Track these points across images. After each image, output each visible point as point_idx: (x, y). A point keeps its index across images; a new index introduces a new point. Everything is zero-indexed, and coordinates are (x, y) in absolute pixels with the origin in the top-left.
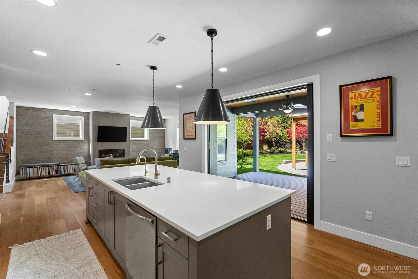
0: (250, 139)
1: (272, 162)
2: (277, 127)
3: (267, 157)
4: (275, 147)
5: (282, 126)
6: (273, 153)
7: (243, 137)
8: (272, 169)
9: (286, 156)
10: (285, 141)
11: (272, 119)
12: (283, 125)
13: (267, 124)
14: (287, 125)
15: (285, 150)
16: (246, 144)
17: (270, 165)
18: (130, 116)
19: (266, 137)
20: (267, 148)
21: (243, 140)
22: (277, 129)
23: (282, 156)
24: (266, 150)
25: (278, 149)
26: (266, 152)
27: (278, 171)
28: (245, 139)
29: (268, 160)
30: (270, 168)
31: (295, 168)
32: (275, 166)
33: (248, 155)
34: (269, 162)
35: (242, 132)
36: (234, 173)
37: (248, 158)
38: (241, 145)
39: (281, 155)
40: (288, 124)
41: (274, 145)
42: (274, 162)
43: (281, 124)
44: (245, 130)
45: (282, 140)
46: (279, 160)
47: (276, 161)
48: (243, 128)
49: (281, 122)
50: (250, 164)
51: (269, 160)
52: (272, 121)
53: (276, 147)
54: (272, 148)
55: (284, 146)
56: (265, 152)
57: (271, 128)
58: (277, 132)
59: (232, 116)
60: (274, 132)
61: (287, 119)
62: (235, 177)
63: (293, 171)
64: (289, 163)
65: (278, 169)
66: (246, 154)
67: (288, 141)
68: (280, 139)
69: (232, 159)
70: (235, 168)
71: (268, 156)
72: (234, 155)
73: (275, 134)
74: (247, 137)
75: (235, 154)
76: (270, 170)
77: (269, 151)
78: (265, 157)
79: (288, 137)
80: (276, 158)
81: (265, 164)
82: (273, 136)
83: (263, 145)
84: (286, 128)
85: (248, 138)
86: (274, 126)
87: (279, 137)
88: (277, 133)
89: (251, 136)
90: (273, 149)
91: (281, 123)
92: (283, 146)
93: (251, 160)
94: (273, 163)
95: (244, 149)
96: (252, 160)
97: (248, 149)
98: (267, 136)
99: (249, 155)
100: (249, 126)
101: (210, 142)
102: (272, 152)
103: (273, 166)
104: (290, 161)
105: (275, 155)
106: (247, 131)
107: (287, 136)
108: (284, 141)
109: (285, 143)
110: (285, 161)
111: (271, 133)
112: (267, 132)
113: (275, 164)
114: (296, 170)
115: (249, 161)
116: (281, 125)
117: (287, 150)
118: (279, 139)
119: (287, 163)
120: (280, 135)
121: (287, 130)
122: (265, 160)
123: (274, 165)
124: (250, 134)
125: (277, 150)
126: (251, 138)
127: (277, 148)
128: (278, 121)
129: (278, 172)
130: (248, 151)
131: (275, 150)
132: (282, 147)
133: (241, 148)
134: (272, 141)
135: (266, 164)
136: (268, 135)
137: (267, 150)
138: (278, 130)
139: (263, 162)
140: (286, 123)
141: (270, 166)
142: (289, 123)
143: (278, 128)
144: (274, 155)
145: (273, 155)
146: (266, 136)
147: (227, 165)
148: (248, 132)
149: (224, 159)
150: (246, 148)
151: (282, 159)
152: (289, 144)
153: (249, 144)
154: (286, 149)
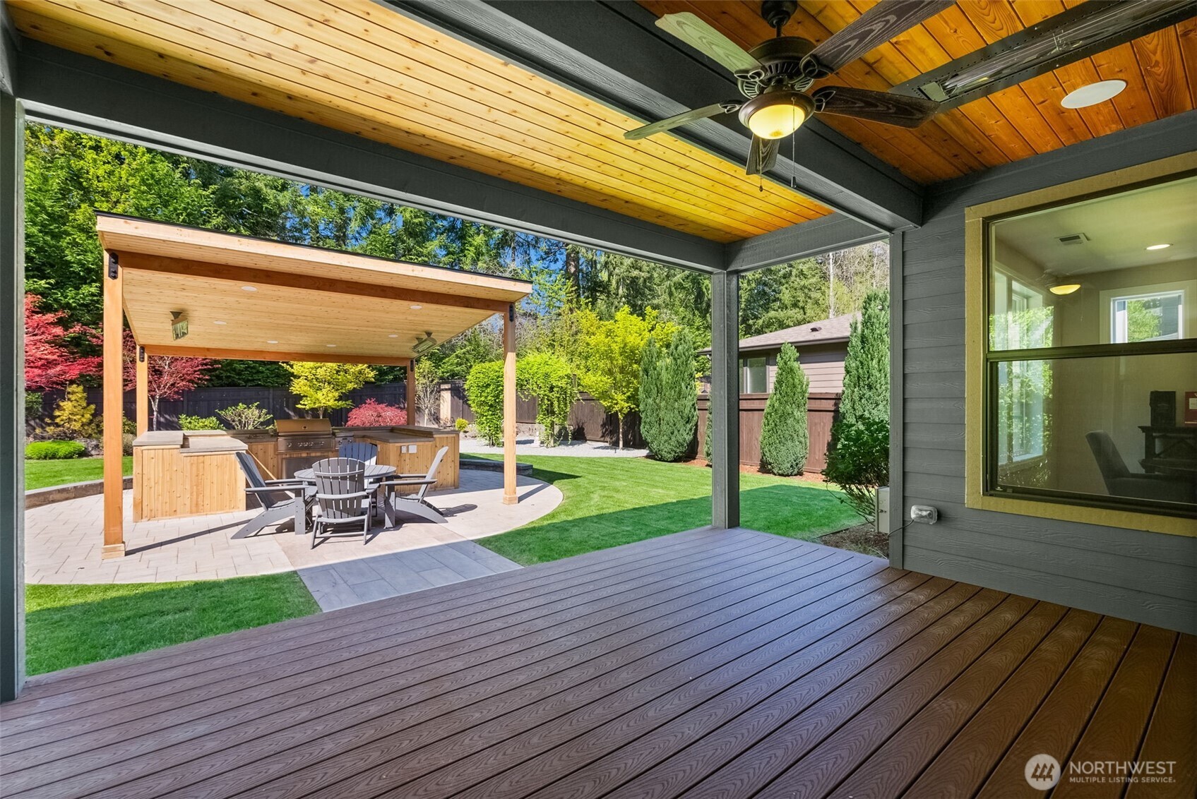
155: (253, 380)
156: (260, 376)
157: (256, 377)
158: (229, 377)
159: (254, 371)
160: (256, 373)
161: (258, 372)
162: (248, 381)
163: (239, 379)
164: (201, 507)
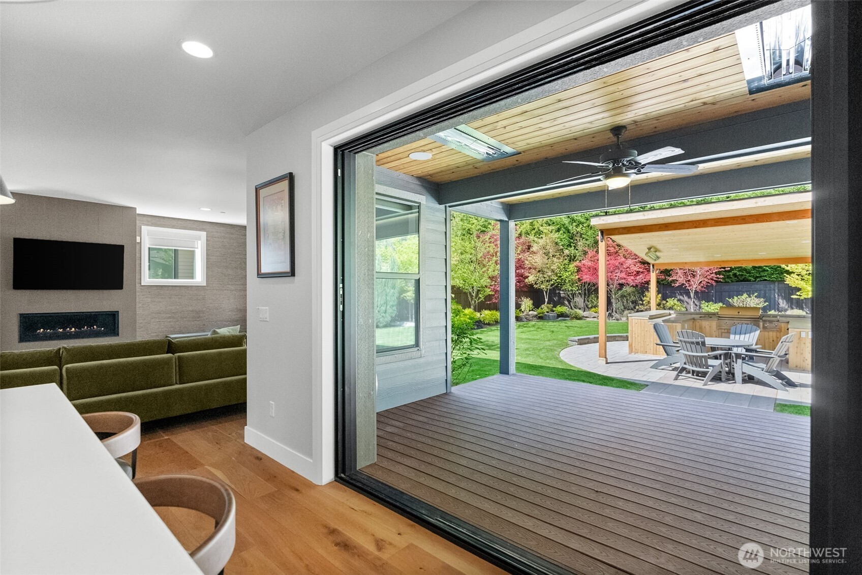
0: (491, 285)
1: (545, 341)
2: (553, 256)
3: (532, 329)
4: (548, 303)
5: (565, 254)
6: (543, 319)
7: (475, 280)
8: (548, 361)
9: (575, 325)
10: (572, 290)
11: (542, 238)
12: (566, 252)
13: (531, 250)
14: (577, 252)
15: (571, 310)
16: (480, 296)
17: (541, 349)
18: (138, 212)
19: (527, 280)
20: (531, 307)
21: (473, 287)
22: (553, 261)
23: (567, 325)
24: (528, 310)
25: (554, 309)
26: (529, 315)
27: (565, 368)
28: (479, 285)
29: (535, 337)
30: (541, 358)
31: (606, 358)
32: (553, 353)
33: (487, 324)
34: (536, 341)
35: (472, 268)
36: (445, 381)
37: (485, 331)
38: (470, 300)
39: (563, 324)
40: (577, 250)
41: (546, 300)
42: (549, 340)
43: (562, 249)
44: (479, 263)
45: (564, 288)
46: (561, 337)
47: (554, 339)
48: (474, 259)
49: (562, 245)
50: (490, 347)
51: (538, 337)
52: (541, 242)
53: (551, 304)
54: (543, 306)
55: (569, 302)
56: (526, 315)
57: (538, 260)
58: (552, 267)
59: (438, 210)
60: (545, 270)
61: (576, 238)
62: (446, 394)
63: (600, 368)
64: (585, 344)
65: (562, 362)
66: (480, 321)
67: (577, 290)
68: (561, 285)
69: (437, 340)
70: (446, 367)
71: (533, 326)
72: (444, 329)
73: (550, 274)
74: (482, 281)
75: (446, 326)
76: (544, 364)
77: (535, 313)
78: (526, 328)
79: (579, 280)
80: (553, 332)
81: (527, 346)
82: (544, 278)
83: (521, 299)
84: (575, 258)
85: (485, 281)
86: (547, 254)
87: (557, 279)
88: (553, 271)
89: (493, 277)
90: (545, 308)
91: (561, 247)
92: (566, 302)
93: (493, 336)
94: (548, 343)
95: (475, 310)
96: (496, 336)
97: (485, 310)
98: (531, 279)
99: (489, 324)
100: (488, 252)
101: (343, 288)
102: (541, 315)
103: (548, 351)
104: (589, 338)
105: (551, 323)
106: (484, 266)
107: (577, 277)
108: (568, 291)
109: (570, 296)
110: (576, 338)
111: (539, 271)
112: (530, 268)
113: (551, 346)
114: (607, 363)
115: (488, 338)
116: (563, 253)
117: (576, 310)
118: (558, 284)
119: (581, 344)
120: (560, 277)
121: (577, 263)
122: (527, 337)
123: (551, 349)
124: (490, 273)
125: (554, 311)
126: (493, 283)
127: (553, 307)
128: (556, 243)
129: (563, 369)
130: (486, 314)
131: (547, 312)
132: (563, 304)
133: (470, 307)
134: (540, 291)
135: (529, 346)
136: (533, 276)
137: (530, 311)
138: (557, 263)
139: (523, 341)
140: (573, 248)
141: (541, 352)
142: (580, 248)
143: (555, 259)
144: (548, 324)
145: (546, 323)
146: (527, 277)
147: (422, 360)
148: (484, 269)
149: (412, 342)
150: (480, 308)
151: (567, 333)
152: (580, 296)
153: (489, 297)
154: (573, 307)
155: (761, 277)
156: (766, 274)
157: (762, 274)
158: (742, 275)
159: (760, 270)
160: (762, 271)
161: (765, 270)
162: (757, 277)
163: (749, 276)
164: (658, 352)
